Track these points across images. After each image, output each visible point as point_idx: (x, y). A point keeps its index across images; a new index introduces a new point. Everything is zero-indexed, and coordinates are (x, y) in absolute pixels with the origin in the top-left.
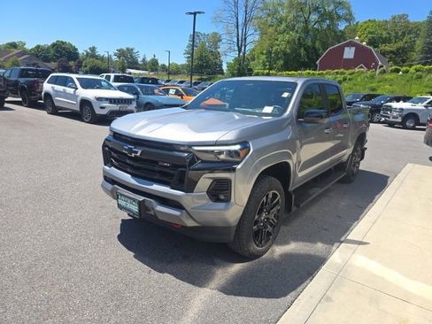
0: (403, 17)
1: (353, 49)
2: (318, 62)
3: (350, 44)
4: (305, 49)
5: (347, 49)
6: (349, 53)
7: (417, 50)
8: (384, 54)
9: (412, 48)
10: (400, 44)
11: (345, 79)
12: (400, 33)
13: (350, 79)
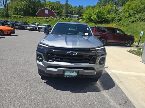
0: (59, 2)
1: (48, 10)
2: (37, 14)
3: (47, 9)
4: (31, 9)
5: (46, 10)
6: (47, 12)
7: (64, 13)
8: (56, 13)
9: (62, 12)
10: (59, 10)
11: (49, 21)
12: (58, 7)
13: (51, 21)
